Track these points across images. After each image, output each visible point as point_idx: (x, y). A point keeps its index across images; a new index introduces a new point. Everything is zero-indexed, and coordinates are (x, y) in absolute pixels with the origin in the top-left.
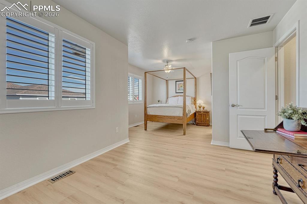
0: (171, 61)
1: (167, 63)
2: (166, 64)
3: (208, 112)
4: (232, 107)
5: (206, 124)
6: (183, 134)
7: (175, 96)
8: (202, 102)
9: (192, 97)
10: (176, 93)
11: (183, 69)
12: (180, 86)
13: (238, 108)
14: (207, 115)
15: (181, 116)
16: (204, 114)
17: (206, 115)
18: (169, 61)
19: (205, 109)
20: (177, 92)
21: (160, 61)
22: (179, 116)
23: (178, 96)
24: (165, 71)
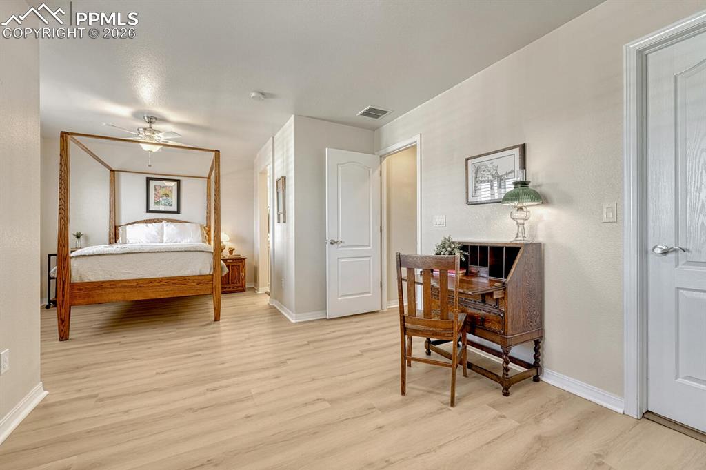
0: (164, 120)
1: (150, 122)
2: (147, 126)
3: (244, 259)
4: (331, 245)
5: (238, 287)
6: (213, 319)
7: (146, 222)
8: (227, 236)
9: (201, 226)
10: (148, 211)
11: (214, 153)
12: (162, 192)
13: (340, 246)
14: (241, 267)
15: (208, 273)
16: (235, 264)
17: (239, 266)
18: (156, 119)
19: (234, 254)
20: (151, 209)
21: (124, 111)
22: (200, 276)
23: (160, 221)
24: (142, 145)
